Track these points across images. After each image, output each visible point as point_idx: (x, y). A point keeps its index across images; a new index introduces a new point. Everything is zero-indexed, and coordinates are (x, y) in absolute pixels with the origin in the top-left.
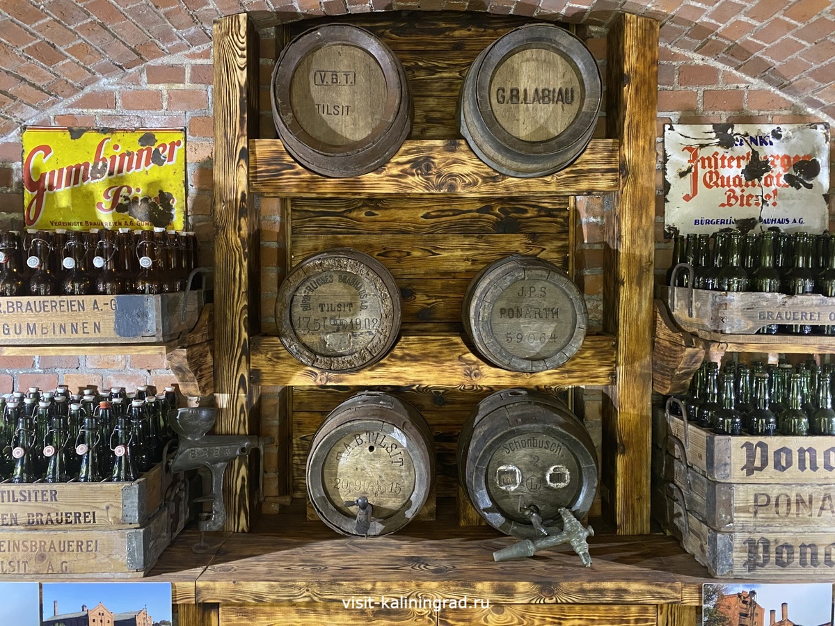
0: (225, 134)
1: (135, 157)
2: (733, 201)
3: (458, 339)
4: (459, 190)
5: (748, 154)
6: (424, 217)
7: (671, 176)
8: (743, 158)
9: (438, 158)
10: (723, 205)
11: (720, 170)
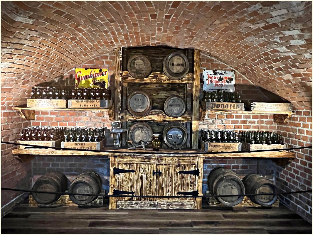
0: (117, 70)
1: (98, 74)
3: (162, 111)
4: (163, 82)
6: (156, 87)
7: (205, 80)
9: (159, 76)
11: (213, 79)
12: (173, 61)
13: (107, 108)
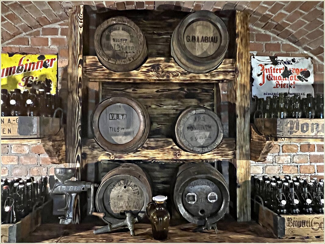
0: (73, 54)
1: (36, 65)
2: (278, 86)
3: (171, 140)
4: (171, 78)
5: (283, 68)
6: (157, 92)
7: (254, 75)
8: (282, 69)
9: (162, 65)
10: (274, 87)
11: (273, 73)
12: (194, 30)
13: (36, 137)
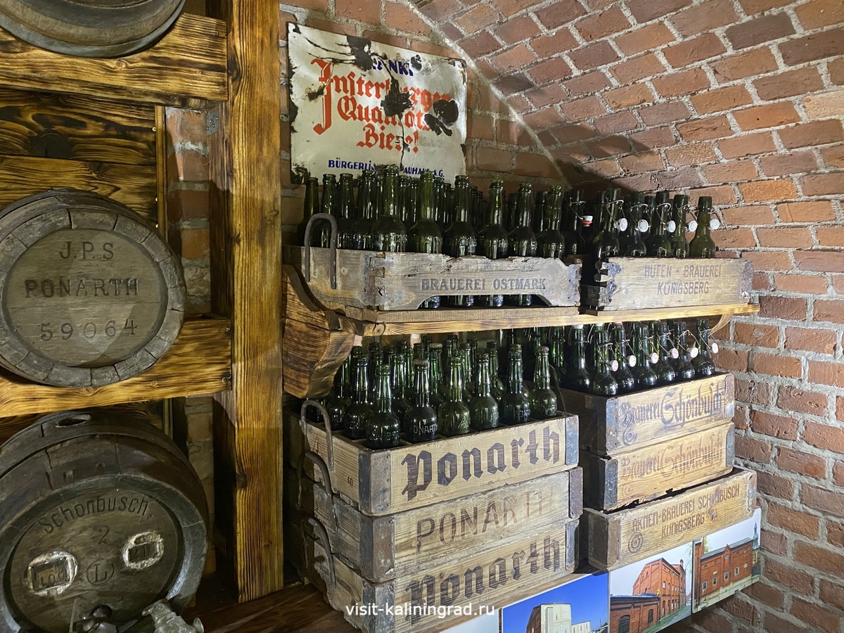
2: (372, 140)
5: (387, 81)
7: (298, 96)
8: (382, 86)
10: (361, 144)
11: (357, 97)
